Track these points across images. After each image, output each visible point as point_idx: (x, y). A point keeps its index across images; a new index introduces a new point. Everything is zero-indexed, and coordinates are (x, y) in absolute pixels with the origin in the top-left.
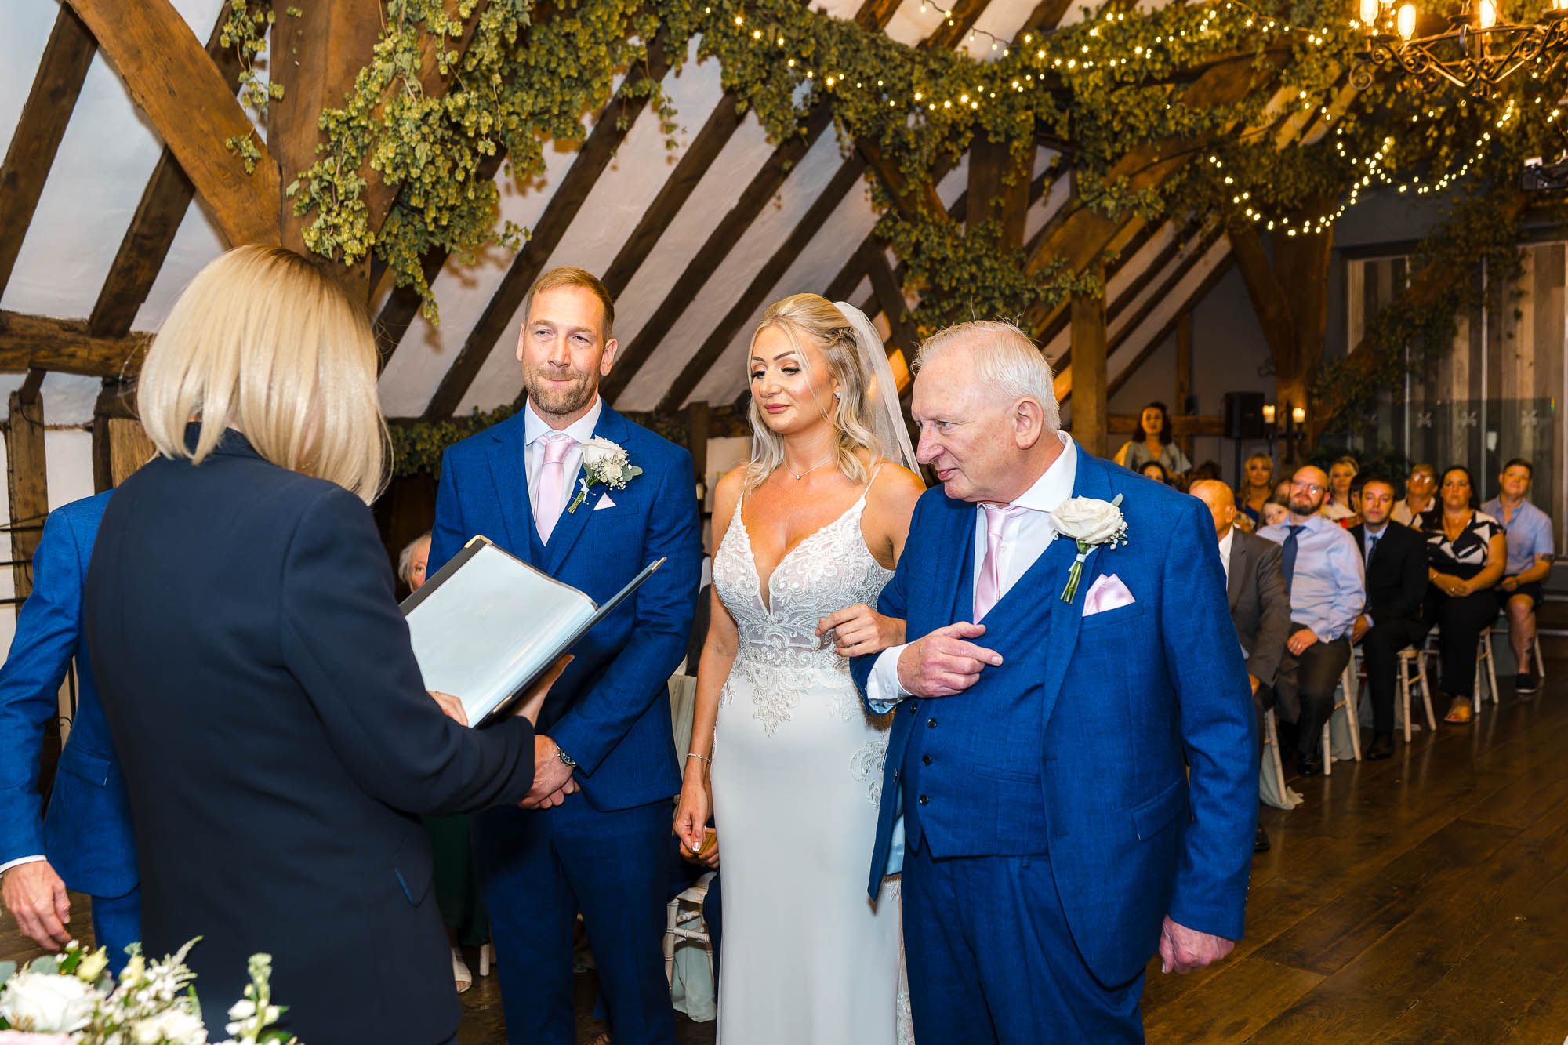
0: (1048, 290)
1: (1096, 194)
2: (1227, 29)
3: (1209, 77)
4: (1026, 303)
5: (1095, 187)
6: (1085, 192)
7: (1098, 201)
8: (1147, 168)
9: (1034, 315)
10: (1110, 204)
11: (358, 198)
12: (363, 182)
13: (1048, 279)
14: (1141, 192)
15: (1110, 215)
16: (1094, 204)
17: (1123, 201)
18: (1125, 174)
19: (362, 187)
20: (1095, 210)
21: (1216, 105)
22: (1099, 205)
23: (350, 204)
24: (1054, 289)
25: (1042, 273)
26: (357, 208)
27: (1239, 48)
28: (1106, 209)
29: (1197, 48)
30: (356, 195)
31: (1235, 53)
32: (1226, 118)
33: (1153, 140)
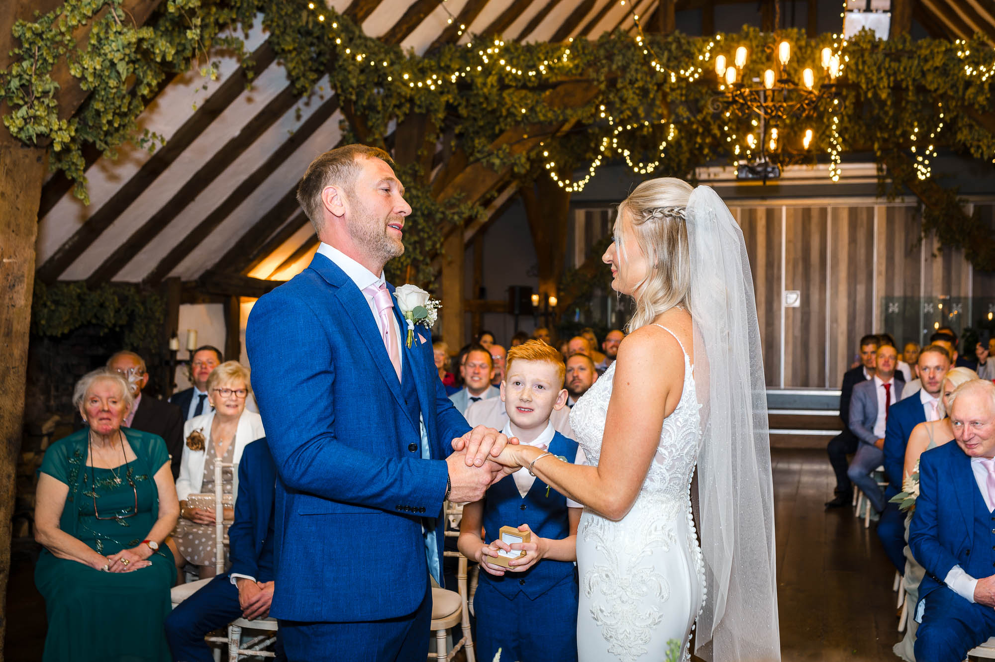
0: (454, 214)
1: (486, 154)
2: (576, 62)
3: (560, 89)
4: (437, 221)
5: (486, 149)
6: (478, 152)
7: (488, 158)
8: (521, 141)
9: (442, 229)
10: (497, 162)
11: (53, 97)
12: (57, 85)
13: (452, 206)
14: (517, 156)
15: (496, 168)
16: (484, 161)
17: (506, 160)
18: (507, 143)
19: (56, 88)
20: (485, 164)
21: (566, 107)
22: (488, 161)
23: (46, 101)
24: (457, 213)
25: (449, 202)
26: (51, 105)
27: (581, 74)
28: (493, 164)
29: (556, 71)
30: (51, 94)
31: (578, 77)
32: (572, 116)
33: (525, 124)
